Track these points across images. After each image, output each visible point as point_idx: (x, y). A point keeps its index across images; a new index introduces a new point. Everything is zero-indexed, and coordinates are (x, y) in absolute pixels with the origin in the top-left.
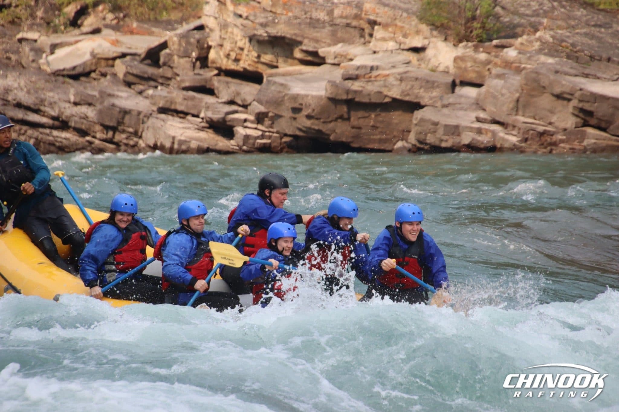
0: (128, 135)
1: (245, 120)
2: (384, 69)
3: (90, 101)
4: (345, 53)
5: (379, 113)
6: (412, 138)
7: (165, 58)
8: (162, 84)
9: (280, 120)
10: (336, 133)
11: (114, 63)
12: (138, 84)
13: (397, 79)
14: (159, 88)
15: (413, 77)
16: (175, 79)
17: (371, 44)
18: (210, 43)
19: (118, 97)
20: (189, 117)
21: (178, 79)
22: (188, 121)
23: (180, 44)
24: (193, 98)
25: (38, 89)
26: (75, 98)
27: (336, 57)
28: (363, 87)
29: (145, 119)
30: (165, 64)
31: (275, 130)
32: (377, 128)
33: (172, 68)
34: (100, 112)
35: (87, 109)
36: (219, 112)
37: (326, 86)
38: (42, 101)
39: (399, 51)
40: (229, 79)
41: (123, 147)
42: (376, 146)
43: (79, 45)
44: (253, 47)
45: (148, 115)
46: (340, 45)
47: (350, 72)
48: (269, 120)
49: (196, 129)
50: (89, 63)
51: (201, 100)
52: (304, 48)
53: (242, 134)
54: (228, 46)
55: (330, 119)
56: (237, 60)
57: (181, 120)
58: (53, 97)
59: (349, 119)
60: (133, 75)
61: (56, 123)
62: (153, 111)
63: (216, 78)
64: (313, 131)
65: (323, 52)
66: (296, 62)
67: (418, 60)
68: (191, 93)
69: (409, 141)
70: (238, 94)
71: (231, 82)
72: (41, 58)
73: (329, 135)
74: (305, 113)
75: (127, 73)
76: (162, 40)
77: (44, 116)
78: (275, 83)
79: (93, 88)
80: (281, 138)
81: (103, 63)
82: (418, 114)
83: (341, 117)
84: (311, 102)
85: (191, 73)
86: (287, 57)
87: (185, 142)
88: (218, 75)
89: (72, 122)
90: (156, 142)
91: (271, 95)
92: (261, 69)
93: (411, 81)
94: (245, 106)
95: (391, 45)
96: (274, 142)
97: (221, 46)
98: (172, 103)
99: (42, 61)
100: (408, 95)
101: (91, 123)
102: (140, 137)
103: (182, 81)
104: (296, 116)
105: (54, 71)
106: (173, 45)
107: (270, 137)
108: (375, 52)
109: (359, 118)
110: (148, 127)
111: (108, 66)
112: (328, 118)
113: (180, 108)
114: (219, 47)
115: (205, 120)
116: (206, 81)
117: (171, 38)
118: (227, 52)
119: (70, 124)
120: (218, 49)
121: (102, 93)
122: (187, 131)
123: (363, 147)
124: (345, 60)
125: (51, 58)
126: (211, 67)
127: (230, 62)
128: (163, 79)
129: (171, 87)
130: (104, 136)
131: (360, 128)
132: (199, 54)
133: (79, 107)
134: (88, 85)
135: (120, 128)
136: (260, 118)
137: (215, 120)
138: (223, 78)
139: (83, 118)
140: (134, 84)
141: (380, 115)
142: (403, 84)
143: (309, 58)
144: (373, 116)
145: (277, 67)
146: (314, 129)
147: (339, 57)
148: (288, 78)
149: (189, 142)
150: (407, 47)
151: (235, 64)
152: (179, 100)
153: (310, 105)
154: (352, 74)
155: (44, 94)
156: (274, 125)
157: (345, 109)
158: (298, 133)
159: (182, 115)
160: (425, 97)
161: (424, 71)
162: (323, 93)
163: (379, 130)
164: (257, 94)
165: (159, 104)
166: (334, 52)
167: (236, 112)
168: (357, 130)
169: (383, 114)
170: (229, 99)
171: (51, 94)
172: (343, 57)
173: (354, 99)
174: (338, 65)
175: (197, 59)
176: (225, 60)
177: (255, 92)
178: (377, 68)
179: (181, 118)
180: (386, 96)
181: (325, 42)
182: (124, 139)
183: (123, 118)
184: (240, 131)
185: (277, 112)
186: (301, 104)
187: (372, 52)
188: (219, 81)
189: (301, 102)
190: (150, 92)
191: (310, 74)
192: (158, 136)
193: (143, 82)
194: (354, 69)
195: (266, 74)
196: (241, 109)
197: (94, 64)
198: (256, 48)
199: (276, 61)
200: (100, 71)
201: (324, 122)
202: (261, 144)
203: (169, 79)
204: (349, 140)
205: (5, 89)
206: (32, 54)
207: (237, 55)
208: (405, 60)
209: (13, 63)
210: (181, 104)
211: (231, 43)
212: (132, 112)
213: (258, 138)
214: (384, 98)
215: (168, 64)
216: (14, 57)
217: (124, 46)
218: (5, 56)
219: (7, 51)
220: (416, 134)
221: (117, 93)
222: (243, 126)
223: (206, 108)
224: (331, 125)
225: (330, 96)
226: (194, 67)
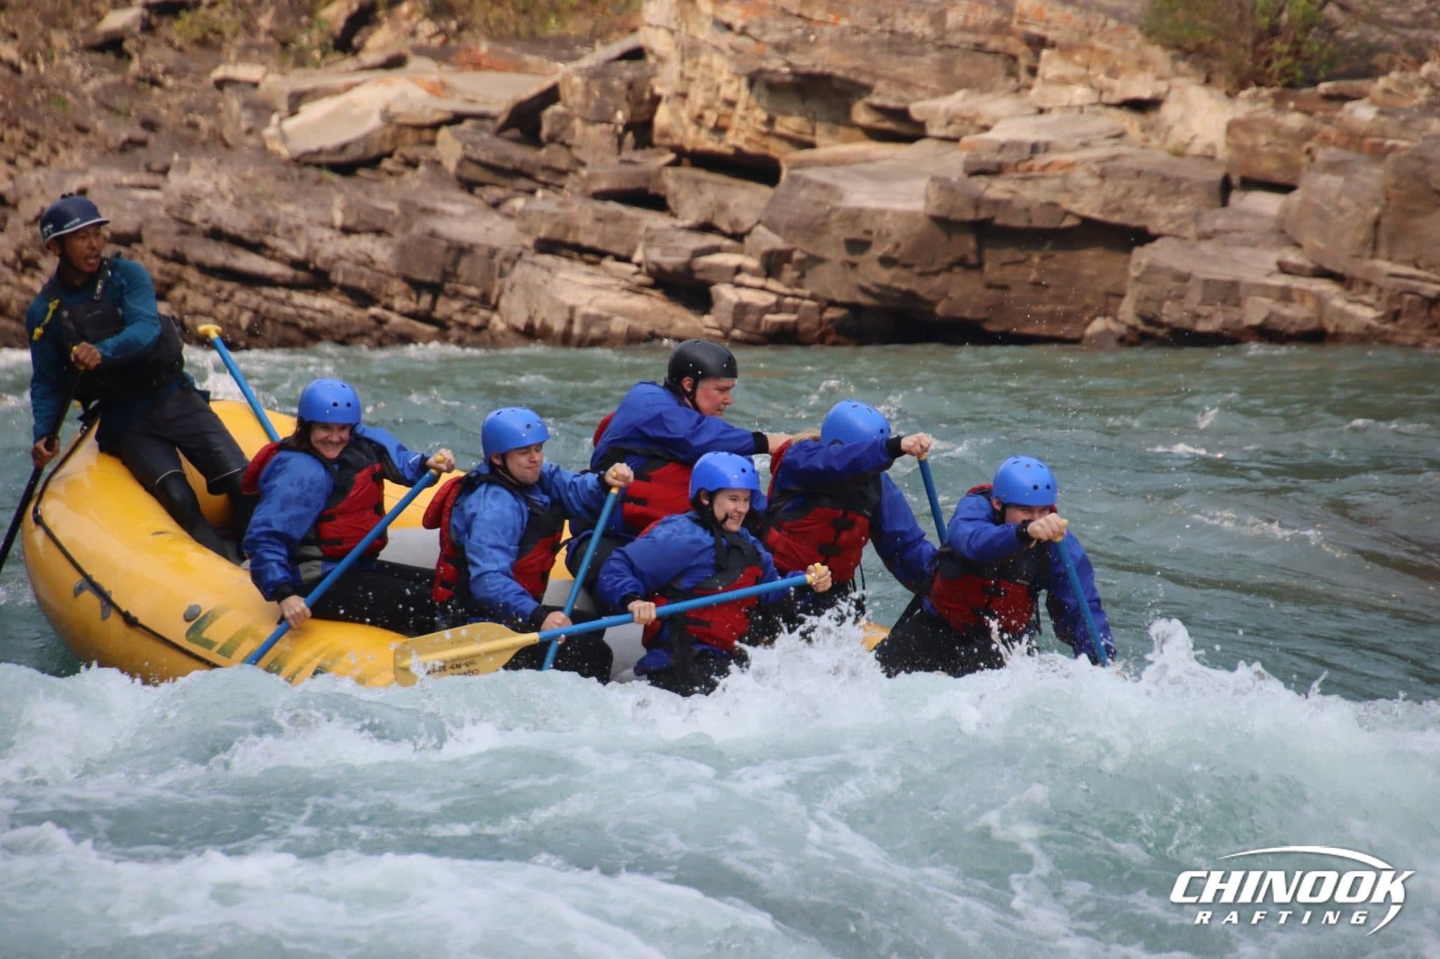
0: (468, 302)
1: (739, 270)
2: (1062, 150)
3: (379, 224)
4: (971, 114)
5: (1051, 252)
6: (1128, 311)
7: (553, 123)
8: (546, 185)
9: (819, 269)
10: (950, 299)
11: (435, 134)
12: (492, 184)
13: (1093, 174)
14: (540, 194)
15: (1131, 169)
16: (575, 172)
17: (1033, 92)
18: (658, 90)
19: (443, 214)
20: (608, 263)
21: (584, 172)
22: (607, 270)
23: (588, 93)
24: (617, 218)
25: (260, 195)
26: (345, 218)
27: (949, 123)
28: (1013, 192)
29: (507, 266)
30: (552, 139)
31: (807, 292)
32: (1046, 287)
33: (569, 147)
34: (403, 250)
35: (373, 241)
36: (677, 249)
37: (927, 189)
38: (269, 225)
39: (1099, 108)
40: (701, 174)
41: (455, 332)
42: (1043, 329)
43: (356, 94)
44: (758, 97)
45: (513, 256)
46: (960, 94)
47: (984, 158)
48: (795, 269)
49: (623, 289)
50: (377, 136)
51: (635, 222)
52: (877, 101)
53: (730, 302)
54: (698, 97)
55: (934, 268)
56: (719, 130)
57: (590, 269)
58: (294, 216)
59: (979, 266)
60: (479, 163)
61: (302, 275)
62: (525, 247)
63: (670, 171)
64: (896, 295)
65: (920, 111)
66: (858, 133)
67: (1143, 130)
68: (613, 207)
69: (1120, 317)
70: (722, 207)
71: (705, 181)
72: (267, 124)
73: (933, 304)
74: (876, 252)
75: (466, 160)
76: (547, 83)
77: (272, 258)
78: (807, 183)
79: (387, 195)
80: (822, 311)
81: (410, 136)
82: (1143, 256)
83: (962, 263)
84: (892, 226)
85: (613, 160)
86: (837, 122)
87: (598, 318)
88: (675, 164)
89: (337, 273)
90: (531, 318)
91: (798, 211)
92: (776, 149)
93: (1126, 178)
94: (738, 237)
95: (1080, 94)
96: (805, 319)
97: (684, 96)
98: (567, 229)
99: (270, 131)
100: (1119, 210)
101: (382, 276)
102: (495, 308)
103: (592, 178)
104: (857, 259)
105: (296, 154)
106: (572, 93)
107: (795, 309)
108: (1041, 111)
109: (1005, 264)
110: (513, 286)
111: (421, 142)
112: (933, 262)
113: (587, 240)
114: (679, 99)
115: (644, 269)
116: (648, 177)
117: (567, 77)
118: (697, 111)
119: (332, 277)
120: (675, 103)
121: (406, 205)
122: (604, 293)
123: (1011, 331)
124: (972, 130)
125: (290, 124)
126: (660, 146)
127: (704, 134)
128: (547, 173)
129: (565, 191)
130: (412, 306)
131: (1004, 288)
132: (632, 115)
133: (354, 238)
134: (375, 187)
135: (447, 286)
136: (773, 264)
137: (668, 268)
138: (687, 172)
139: (364, 264)
140: (482, 184)
141: (1051, 256)
142: (1108, 187)
143: (888, 125)
144: (1036, 259)
145: (811, 145)
146: (898, 290)
147: (958, 121)
148: (839, 171)
149: (608, 319)
150: (1117, 97)
151: (716, 138)
152: (585, 221)
153: (889, 235)
154: (987, 163)
155: (275, 209)
156: (806, 281)
157: (971, 243)
158: (861, 299)
159: (591, 257)
160: (1159, 215)
161: (1156, 156)
162: (919, 206)
163: (1051, 291)
164: (767, 208)
165: (539, 230)
166: (947, 111)
167: (717, 250)
168: (1000, 292)
169: (1060, 255)
170: (702, 220)
171: (290, 208)
172: (966, 123)
173: (993, 219)
174: (955, 140)
175: (628, 127)
176: (692, 130)
177: (762, 205)
178: (1047, 147)
179: (589, 263)
180: (1067, 213)
181: (924, 88)
182: (457, 311)
183: (456, 263)
184: (726, 294)
185: (811, 251)
186: (869, 232)
187: (1034, 111)
188: (678, 178)
189: (867, 226)
190: (519, 203)
191: (889, 163)
192: (535, 306)
193: (502, 181)
194: (992, 150)
195: (787, 161)
196: (727, 242)
197: (389, 138)
198: (764, 102)
199: (809, 130)
200: (402, 156)
201: (921, 274)
202: (774, 324)
203: (563, 173)
204: (981, 315)
205: (183, 196)
206: (246, 115)
207: (719, 117)
208: (1112, 129)
209: (204, 137)
210: (590, 232)
211: (707, 90)
212: (476, 250)
213: (767, 310)
214: (1063, 218)
215: (559, 139)
216: (204, 123)
217: (459, 96)
218: (185, 120)
219: (189, 110)
220: (1138, 301)
221: (441, 206)
222: (732, 283)
223: (647, 240)
224: (939, 280)
225: (936, 213)
226: (620, 145)
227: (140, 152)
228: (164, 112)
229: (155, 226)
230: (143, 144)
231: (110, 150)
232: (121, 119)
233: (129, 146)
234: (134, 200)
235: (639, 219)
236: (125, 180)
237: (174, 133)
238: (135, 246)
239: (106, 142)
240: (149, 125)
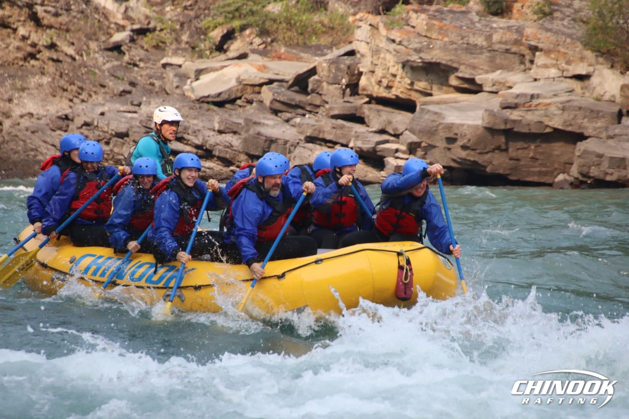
1: (397, 151)
2: (545, 98)
3: (235, 130)
4: (503, 81)
5: (538, 144)
6: (574, 171)
7: (314, 84)
8: (310, 112)
9: (433, 150)
10: (493, 165)
11: (260, 89)
12: (285, 112)
13: (559, 108)
14: (307, 116)
15: (577, 107)
16: (323, 106)
17: (532, 71)
18: (361, 70)
19: (264, 124)
21: (327, 106)
23: (329, 70)
24: (342, 127)
26: (219, 127)
27: (493, 85)
28: (523, 117)
29: (292, 149)
30: (313, 91)
32: (537, 159)
33: (321, 95)
34: (245, 141)
35: (232, 137)
36: (369, 141)
37: (483, 115)
38: (186, 129)
39: (562, 79)
40: (380, 107)
42: (536, 179)
43: (225, 70)
44: (407, 73)
45: (295, 144)
46: (499, 72)
47: (509, 101)
48: (422, 151)
50: (234, 89)
51: (350, 129)
52: (460, 75)
53: (393, 165)
54: (379, 72)
55: (486, 151)
58: (197, 125)
59: (506, 150)
60: (279, 102)
61: (200, 152)
62: (300, 140)
63: (366, 106)
64: (468, 163)
65: (480, 79)
66: (452, 89)
67: (582, 89)
68: (340, 122)
69: (571, 174)
70: (390, 123)
71: (382, 110)
72: (185, 84)
73: (485, 167)
74: (460, 143)
75: (274, 100)
76: (311, 66)
77: (186, 144)
78: (429, 111)
79: (239, 116)
81: (249, 89)
82: (582, 146)
83: (498, 148)
84: (467, 132)
85: (341, 101)
86: (442, 84)
88: (369, 103)
89: (216, 151)
91: (424, 124)
92: (414, 96)
93: (574, 110)
94: (397, 136)
95: (553, 72)
97: (373, 72)
98: (320, 132)
99: (186, 87)
100: (571, 125)
101: (236, 152)
103: (331, 109)
104: (450, 146)
105: (198, 98)
106: (322, 71)
108: (536, 80)
109: (518, 149)
110: (295, 157)
111: (254, 92)
112: (485, 148)
113: (328, 137)
114: (371, 73)
116: (356, 109)
117: (320, 63)
118: (379, 79)
119: (214, 153)
120: (369, 75)
121: (247, 120)
123: (522, 180)
124: (504, 88)
125: (195, 84)
126: (362, 94)
127: (382, 89)
128: (311, 107)
129: (318, 115)
131: (518, 160)
132: (349, 81)
133: (224, 135)
134: (233, 112)
136: (412, 148)
137: (365, 150)
138: (374, 106)
139: (228, 147)
140: (281, 112)
141: (540, 146)
142: (566, 114)
143: (466, 86)
144: (533, 147)
145: (431, 95)
146: (469, 161)
147: (498, 84)
148: (443, 106)
150: (570, 74)
151: (387, 91)
152: (328, 128)
153: (465, 135)
154: (510, 103)
155: (188, 122)
156: (427, 156)
157: (503, 139)
158: (453, 164)
159: (330, 145)
160: (589, 127)
161: (588, 100)
162: (479, 122)
163: (540, 162)
164: (410, 123)
165: (307, 132)
166: (492, 80)
167: (387, 142)
168: (516, 162)
169: (544, 145)
170: (380, 128)
171: (195, 122)
172: (501, 85)
173: (513, 129)
174: (496, 93)
175: (347, 86)
176: (377, 87)
177: (408, 121)
178: (538, 96)
179: (329, 147)
180: (547, 126)
181: (482, 69)
183: (269, 146)
184: (391, 162)
185: (430, 143)
186: (456, 134)
187: (533, 80)
188: (370, 109)
189: (456, 131)
190: (298, 120)
191: (466, 103)
193: (291, 110)
194: (513, 98)
195: (419, 102)
196: (392, 138)
197: (240, 91)
198: (409, 75)
199: (430, 88)
200: (245, 98)
201: (480, 153)
203: (318, 106)
204: (507, 172)
205: (148, 117)
206: (176, 79)
207: (389, 81)
208: (568, 88)
209: (157, 89)
210: (330, 133)
211: (384, 69)
212: (278, 141)
214: (545, 129)
215: (316, 92)
216: (157, 83)
217: (271, 72)
218: (148, 82)
219: (150, 77)
220: (579, 166)
221: (263, 121)
222: (394, 157)
223: (355, 137)
224: (488, 156)
225: (487, 126)
226: (344, 94)
227: (128, 96)
228: (139, 78)
229: (134, 130)
230: (129, 92)
231: (115, 95)
232: (120, 81)
233: (123, 94)
234: (125, 117)
236: (122, 109)
237: (144, 88)
238: (125, 138)
239: (113, 92)
240: (133, 84)
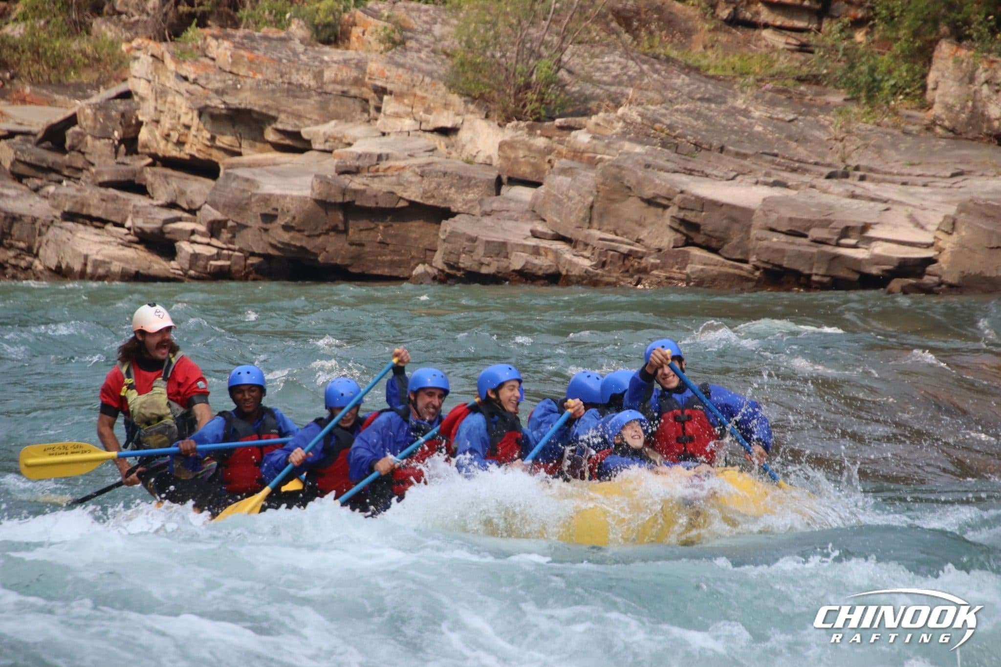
0: (18, 252)
1: (193, 232)
2: (397, 159)
4: (340, 135)
5: (389, 223)
6: (439, 260)
7: (73, 139)
8: (69, 178)
9: (244, 232)
10: (327, 252)
12: (33, 177)
13: (416, 174)
14: (65, 183)
15: (440, 171)
16: (88, 170)
17: (378, 122)
18: (140, 118)
20: (109, 227)
21: (93, 170)
23: (95, 119)
24: (115, 199)
27: (326, 141)
28: (367, 185)
29: (44, 229)
30: (73, 148)
31: (237, 247)
32: (388, 244)
33: (83, 153)
36: (153, 219)
37: (312, 183)
39: (420, 133)
40: (169, 171)
41: (10, 271)
42: (386, 271)
44: (205, 123)
45: (48, 223)
46: (333, 123)
47: (348, 163)
48: (228, 232)
49: (120, 244)
51: (126, 202)
52: (280, 126)
53: (188, 252)
54: (166, 123)
55: (317, 232)
56: (180, 143)
57: (97, 231)
59: (345, 231)
60: (24, 163)
62: (55, 217)
63: (148, 169)
64: (293, 249)
65: (308, 133)
66: (268, 146)
67: (447, 147)
68: (112, 192)
69: (434, 264)
70: (182, 193)
71: (172, 176)
73: (316, 255)
74: (281, 221)
75: (17, 161)
76: (69, 113)
78: (237, 177)
80: (246, 259)
82: (448, 226)
83: (334, 229)
84: (290, 206)
85: (112, 162)
86: (255, 139)
87: (103, 262)
88: (152, 165)
90: (59, 262)
91: (230, 195)
92: (216, 156)
93: (437, 177)
94: (193, 211)
95: (408, 124)
96: (236, 264)
97: (157, 122)
98: (83, 205)
100: (433, 197)
102: (36, 256)
103: (99, 173)
104: (267, 226)
106: (85, 120)
107: (229, 257)
108: (384, 134)
109: (361, 230)
110: (48, 241)
112: (316, 229)
113: (95, 213)
114: (154, 124)
115: (132, 232)
116: (134, 173)
117: (82, 109)
118: (166, 131)
120: (152, 126)
122: (106, 247)
123: (366, 272)
124: (340, 145)
126: (142, 153)
127: (170, 146)
128: (70, 170)
129: (81, 182)
131: (362, 245)
132: (124, 133)
135: (5, 241)
136: (215, 229)
137: (148, 230)
138: (159, 170)
140: (27, 177)
141: (391, 225)
142: (426, 182)
143: (288, 142)
144: (381, 227)
145: (239, 154)
146: (295, 246)
147: (332, 140)
148: (256, 170)
149: (109, 263)
150: (431, 126)
151: (178, 149)
152: (94, 201)
153: (288, 211)
154: (350, 166)
156: (236, 240)
157: (340, 216)
158: (271, 251)
159: (98, 224)
160: (457, 200)
161: (455, 163)
162: (307, 193)
163: (391, 248)
164: (211, 194)
165: (65, 206)
166: (324, 134)
167: (179, 219)
168: (358, 248)
169: (396, 225)
170: (169, 201)
172: (337, 141)
173: (354, 202)
174: (330, 152)
175: (121, 141)
176: (163, 143)
177: (207, 191)
178: (388, 157)
179: (97, 227)
180: (401, 198)
181: (310, 119)
182: (11, 258)
183: (10, 227)
184: (186, 248)
185: (239, 221)
186: (276, 209)
187: (380, 134)
188: (154, 174)
189: (275, 205)
190: (51, 189)
191: (288, 165)
192: (62, 255)
193: (40, 175)
194: (353, 159)
195: (224, 164)
196: (186, 215)
198: (208, 126)
199: (237, 144)
202: (216, 266)
203: (80, 170)
204: (347, 262)
207: (180, 135)
208: (428, 146)
210: (98, 208)
211: (173, 118)
212: (24, 218)
213: (211, 258)
214: (398, 202)
215: (78, 148)
217: (12, 121)
220: (445, 254)
222: (189, 240)
223: (134, 213)
224: (321, 240)
225: (318, 197)
226: (116, 152)
235: (129, 200)
